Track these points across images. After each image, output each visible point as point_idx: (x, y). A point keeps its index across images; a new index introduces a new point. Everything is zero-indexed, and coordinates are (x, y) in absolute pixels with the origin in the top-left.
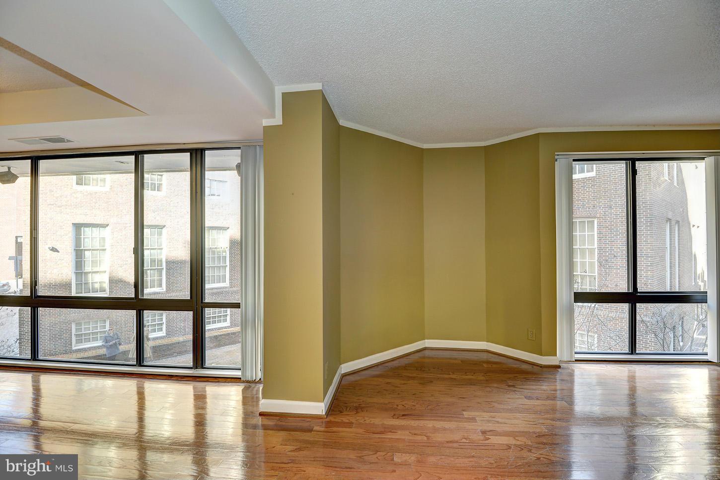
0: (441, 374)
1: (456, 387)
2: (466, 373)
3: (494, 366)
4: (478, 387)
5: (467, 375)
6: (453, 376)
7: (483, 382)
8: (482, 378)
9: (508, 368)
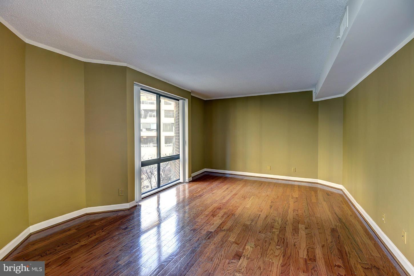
0: (70, 247)
1: (94, 250)
2: (89, 236)
3: (103, 222)
4: (107, 241)
5: (91, 237)
6: (83, 243)
7: (107, 236)
8: (104, 233)
9: (112, 219)
